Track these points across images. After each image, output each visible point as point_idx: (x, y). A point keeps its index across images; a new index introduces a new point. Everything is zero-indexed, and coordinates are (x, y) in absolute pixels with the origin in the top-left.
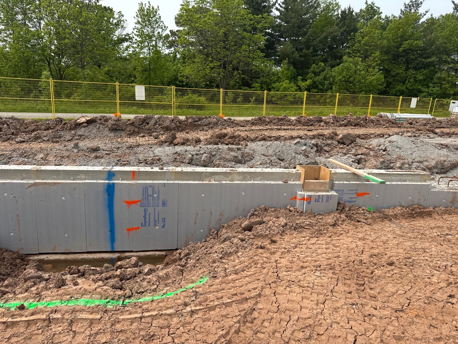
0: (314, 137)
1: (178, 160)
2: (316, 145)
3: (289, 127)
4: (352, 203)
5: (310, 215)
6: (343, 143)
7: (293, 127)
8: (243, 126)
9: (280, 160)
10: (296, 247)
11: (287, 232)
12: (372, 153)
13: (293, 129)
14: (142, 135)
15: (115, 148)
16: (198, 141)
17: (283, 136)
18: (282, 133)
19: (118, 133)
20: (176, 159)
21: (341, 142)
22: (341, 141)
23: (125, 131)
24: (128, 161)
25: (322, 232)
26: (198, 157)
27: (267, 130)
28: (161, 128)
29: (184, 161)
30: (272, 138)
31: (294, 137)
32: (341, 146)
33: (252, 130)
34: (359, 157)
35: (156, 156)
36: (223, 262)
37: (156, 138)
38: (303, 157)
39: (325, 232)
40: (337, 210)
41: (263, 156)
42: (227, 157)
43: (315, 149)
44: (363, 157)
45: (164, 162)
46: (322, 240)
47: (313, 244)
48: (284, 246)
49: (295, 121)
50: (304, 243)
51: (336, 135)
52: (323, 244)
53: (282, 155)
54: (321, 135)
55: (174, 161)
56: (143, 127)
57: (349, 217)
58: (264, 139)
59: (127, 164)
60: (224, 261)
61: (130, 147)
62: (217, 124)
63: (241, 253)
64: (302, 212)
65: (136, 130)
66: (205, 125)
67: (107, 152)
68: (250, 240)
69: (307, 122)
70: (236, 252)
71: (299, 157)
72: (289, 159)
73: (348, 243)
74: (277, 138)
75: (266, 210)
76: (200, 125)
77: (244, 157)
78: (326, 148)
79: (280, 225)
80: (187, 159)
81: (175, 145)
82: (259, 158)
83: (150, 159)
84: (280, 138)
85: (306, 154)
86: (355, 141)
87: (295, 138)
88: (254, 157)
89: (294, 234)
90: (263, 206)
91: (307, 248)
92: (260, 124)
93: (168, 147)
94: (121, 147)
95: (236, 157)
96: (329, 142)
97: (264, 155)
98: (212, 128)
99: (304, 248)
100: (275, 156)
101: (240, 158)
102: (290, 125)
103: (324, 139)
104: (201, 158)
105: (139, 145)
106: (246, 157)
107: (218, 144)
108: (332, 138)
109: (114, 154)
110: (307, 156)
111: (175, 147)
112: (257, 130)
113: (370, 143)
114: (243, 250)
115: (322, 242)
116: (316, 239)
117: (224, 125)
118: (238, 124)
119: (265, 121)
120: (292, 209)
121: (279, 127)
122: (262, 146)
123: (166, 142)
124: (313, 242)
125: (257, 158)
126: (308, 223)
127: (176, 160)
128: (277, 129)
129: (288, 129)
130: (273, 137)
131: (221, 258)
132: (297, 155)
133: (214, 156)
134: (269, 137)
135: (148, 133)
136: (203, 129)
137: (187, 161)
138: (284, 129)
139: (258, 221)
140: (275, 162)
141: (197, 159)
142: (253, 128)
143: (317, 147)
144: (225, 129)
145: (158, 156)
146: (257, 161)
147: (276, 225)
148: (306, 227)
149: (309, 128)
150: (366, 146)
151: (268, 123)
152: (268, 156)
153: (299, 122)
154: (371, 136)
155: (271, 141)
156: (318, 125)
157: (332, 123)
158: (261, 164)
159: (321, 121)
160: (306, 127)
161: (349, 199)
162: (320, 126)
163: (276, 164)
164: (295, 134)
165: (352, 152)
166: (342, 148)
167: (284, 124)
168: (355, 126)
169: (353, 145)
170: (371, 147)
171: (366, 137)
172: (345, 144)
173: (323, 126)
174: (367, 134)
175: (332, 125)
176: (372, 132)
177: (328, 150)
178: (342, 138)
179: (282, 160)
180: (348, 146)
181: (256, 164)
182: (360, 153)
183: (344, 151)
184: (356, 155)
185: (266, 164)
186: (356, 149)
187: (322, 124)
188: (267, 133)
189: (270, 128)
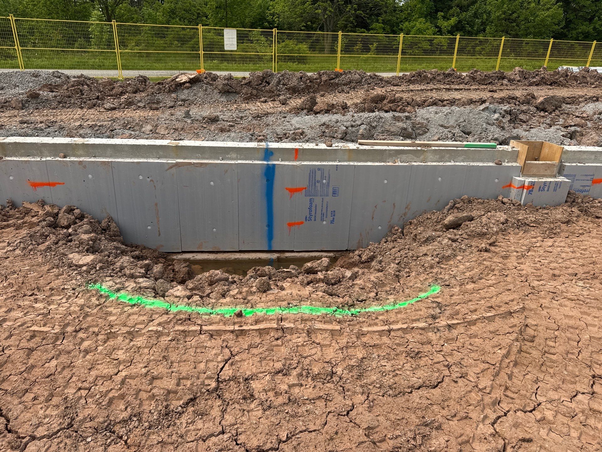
0: (502, 101)
1: (327, 135)
2: (509, 113)
3: (461, 86)
4: (585, 193)
5: (531, 209)
6: (544, 110)
7: (467, 87)
8: (397, 85)
9: (465, 133)
10: (529, 250)
11: (509, 231)
12: (589, 124)
13: (468, 89)
14: (263, 99)
15: (238, 118)
16: (345, 107)
17: (459, 100)
18: (457, 95)
19: (232, 97)
20: (324, 132)
21: (541, 108)
22: (540, 107)
23: (239, 93)
24: (264, 136)
25: (554, 232)
26: (354, 129)
27: (431, 90)
28: (286, 89)
29: (335, 136)
30: (445, 103)
31: (474, 100)
32: (542, 114)
33: (412, 91)
34: (573, 129)
35: (296, 129)
36: (442, 268)
37: (283, 104)
38: (498, 129)
39: (559, 231)
40: (566, 202)
41: (441, 128)
42: (392, 130)
43: (508, 117)
44: (579, 129)
45: (310, 136)
46: (560, 241)
47: (550, 247)
48: (513, 248)
49: (467, 78)
50: (538, 244)
51: (534, 97)
52: (564, 247)
53: (469, 126)
54: (513, 98)
55: (322, 136)
56: (263, 88)
57: (585, 212)
58: (434, 104)
59: (264, 140)
60: (442, 266)
61: (257, 117)
62: (360, 82)
63: (462, 258)
64: (520, 205)
65: (255, 92)
66: (344, 85)
67: (231, 124)
68: (466, 241)
69: (484, 80)
70: (455, 256)
71: (492, 128)
72: (479, 132)
73: (596, 245)
74: (452, 102)
75: (470, 202)
76: (337, 85)
77: (414, 129)
78: (522, 117)
79: (498, 221)
80: (340, 132)
81: (316, 113)
82: (436, 131)
83: (291, 132)
84: (454, 102)
86: (561, 107)
87: (475, 102)
88: (428, 130)
89: (520, 234)
90: (466, 196)
91: (545, 252)
92: (420, 82)
93: (307, 117)
94: (245, 116)
95: (405, 129)
96: (524, 108)
97: (442, 126)
98: (354, 88)
99: (542, 252)
100: (458, 127)
101: (410, 130)
102: (461, 83)
103: (517, 103)
104: (358, 132)
105: (267, 114)
106: (418, 129)
107: (373, 111)
108: (528, 103)
109: (239, 126)
110: (502, 127)
111: (318, 115)
112: (418, 90)
113: (583, 109)
114: (462, 254)
115: (562, 244)
116: (552, 240)
117: (370, 84)
118: (388, 82)
119: (426, 77)
120: (505, 200)
121: (448, 87)
122: (436, 113)
123: (302, 110)
124: (550, 244)
125: (433, 130)
126: (533, 219)
127: (325, 134)
128: (446, 89)
129: (461, 89)
130: (447, 100)
131: (438, 263)
132: (489, 127)
133: (374, 128)
134: (440, 100)
135: (270, 97)
136: (343, 91)
137: (340, 136)
138: (456, 90)
139: (466, 216)
140: (460, 136)
141: (353, 132)
142: (411, 87)
143: (510, 115)
144: (372, 90)
145: (299, 129)
146: (434, 135)
147: (493, 221)
148: (532, 225)
149: (490, 87)
150: (577, 114)
151: (431, 80)
152: (448, 127)
153: (474, 79)
154: (580, 100)
155: (444, 106)
156: (499, 84)
157: (519, 81)
158: (439, 139)
159: (503, 78)
160: (485, 87)
161: (581, 188)
162: (502, 85)
163: (461, 139)
164: (475, 96)
165: (560, 123)
166: (543, 117)
167: (453, 82)
168: (551, 85)
169: (557, 112)
170: (585, 115)
171: (573, 101)
172: (546, 111)
173: (507, 85)
174: (574, 97)
175: (520, 83)
176: (580, 93)
177: (525, 119)
178: (542, 103)
179: (469, 133)
180: (550, 113)
181: (432, 139)
182: (573, 124)
183: (548, 121)
184: (567, 127)
185: (447, 138)
186: (564, 119)
187: (505, 82)
188: (435, 95)
189: (435, 87)
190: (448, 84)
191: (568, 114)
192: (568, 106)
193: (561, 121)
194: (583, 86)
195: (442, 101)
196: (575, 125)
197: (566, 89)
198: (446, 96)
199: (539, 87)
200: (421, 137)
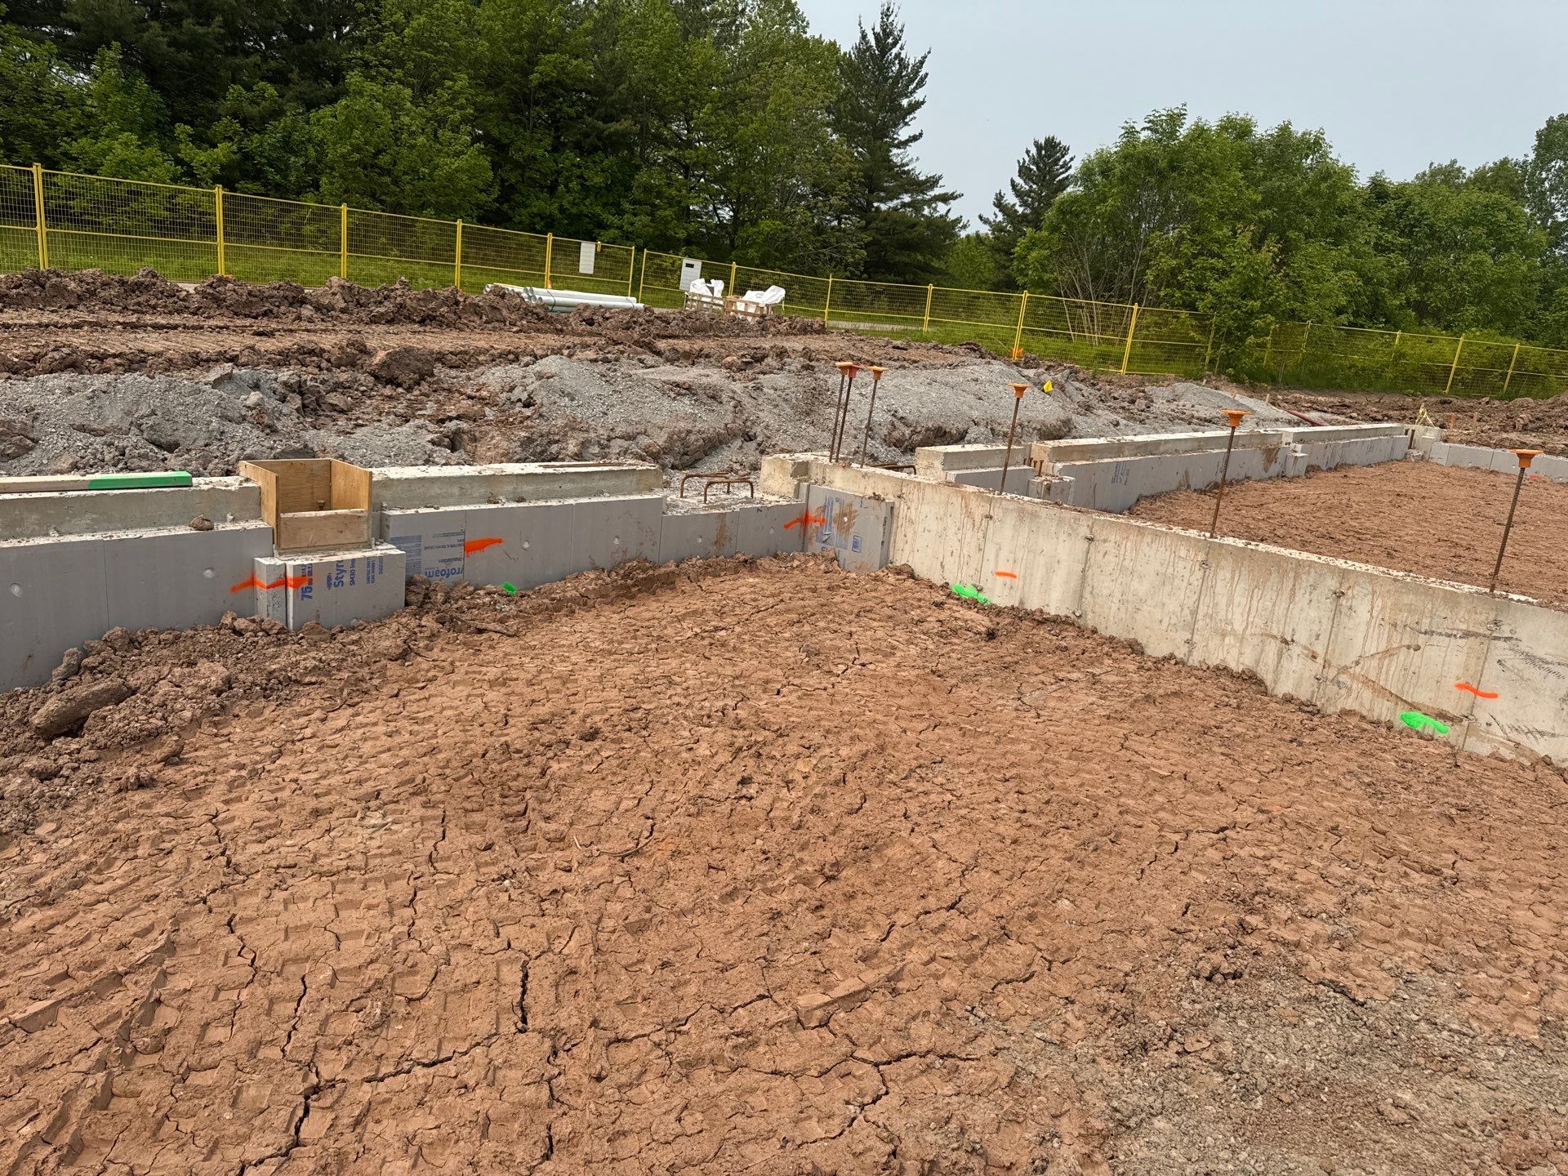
0: (283, 359)
2: (299, 389)
3: (176, 319)
4: (454, 577)
5: (316, 637)
6: (393, 382)
7: (193, 321)
9: (160, 446)
12: (490, 414)
13: (194, 328)
17: (158, 354)
18: (153, 343)
21: (386, 377)
22: (383, 373)
25: (365, 687)
27: (78, 326)
30: (110, 362)
31: (204, 356)
32: (388, 391)
33: (6, 326)
34: (452, 425)
38: (256, 432)
39: (378, 682)
40: (407, 604)
41: (81, 435)
43: (297, 402)
44: (464, 425)
46: (370, 711)
47: (339, 731)
49: (197, 297)
51: (365, 351)
52: (375, 725)
53: (168, 425)
54: (312, 352)
57: (448, 622)
58: (72, 364)
64: (282, 631)
69: (248, 304)
71: (239, 431)
72: (202, 443)
74: (134, 362)
78: (335, 399)
82: (62, 443)
84: (144, 361)
85: (266, 420)
86: (434, 375)
87: (208, 360)
88: (35, 441)
91: (320, 748)
92: (44, 303)
96: (344, 376)
97: (83, 428)
99: (313, 750)
100: (134, 430)
102: (179, 312)
103: (324, 364)
108: (352, 364)
110: (269, 426)
112: (28, 326)
113: (482, 380)
115: (373, 717)
116: (350, 711)
119: (60, 291)
120: (241, 623)
121: (133, 318)
122: (69, 392)
124: (342, 723)
125: (53, 441)
128: (125, 325)
129: (175, 327)
130: (114, 356)
132: (229, 427)
134: (93, 356)
138: (157, 327)
140: (143, 456)
143: (302, 394)
146: (57, 456)
149: (263, 324)
150: (469, 391)
151: (80, 298)
152: (105, 432)
153: (218, 301)
154: (481, 358)
155: (107, 371)
156: (291, 317)
157: (343, 311)
158: (75, 467)
159: (303, 302)
160: (248, 322)
161: (443, 566)
162: (299, 318)
163: (144, 464)
164: (206, 344)
165: (428, 412)
166: (390, 398)
167: (154, 307)
168: (422, 322)
169: (425, 387)
170: (484, 393)
171: (464, 360)
172: (399, 385)
173: (310, 320)
174: (466, 353)
175: (345, 317)
176: (482, 344)
177: (341, 405)
178: (384, 365)
179: (171, 447)
180: (409, 389)
181: (53, 467)
182: (453, 414)
183: (401, 409)
184: (442, 421)
185: (100, 464)
186: (438, 402)
187: (307, 311)
188: (81, 341)
189: (89, 319)
190: (135, 311)
191: (449, 391)
192: (453, 373)
193: (430, 408)
194: (494, 329)
195: (101, 358)
196: (458, 418)
197: (455, 333)
198: (115, 342)
199: (392, 329)
200: (15, 463)
